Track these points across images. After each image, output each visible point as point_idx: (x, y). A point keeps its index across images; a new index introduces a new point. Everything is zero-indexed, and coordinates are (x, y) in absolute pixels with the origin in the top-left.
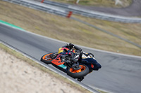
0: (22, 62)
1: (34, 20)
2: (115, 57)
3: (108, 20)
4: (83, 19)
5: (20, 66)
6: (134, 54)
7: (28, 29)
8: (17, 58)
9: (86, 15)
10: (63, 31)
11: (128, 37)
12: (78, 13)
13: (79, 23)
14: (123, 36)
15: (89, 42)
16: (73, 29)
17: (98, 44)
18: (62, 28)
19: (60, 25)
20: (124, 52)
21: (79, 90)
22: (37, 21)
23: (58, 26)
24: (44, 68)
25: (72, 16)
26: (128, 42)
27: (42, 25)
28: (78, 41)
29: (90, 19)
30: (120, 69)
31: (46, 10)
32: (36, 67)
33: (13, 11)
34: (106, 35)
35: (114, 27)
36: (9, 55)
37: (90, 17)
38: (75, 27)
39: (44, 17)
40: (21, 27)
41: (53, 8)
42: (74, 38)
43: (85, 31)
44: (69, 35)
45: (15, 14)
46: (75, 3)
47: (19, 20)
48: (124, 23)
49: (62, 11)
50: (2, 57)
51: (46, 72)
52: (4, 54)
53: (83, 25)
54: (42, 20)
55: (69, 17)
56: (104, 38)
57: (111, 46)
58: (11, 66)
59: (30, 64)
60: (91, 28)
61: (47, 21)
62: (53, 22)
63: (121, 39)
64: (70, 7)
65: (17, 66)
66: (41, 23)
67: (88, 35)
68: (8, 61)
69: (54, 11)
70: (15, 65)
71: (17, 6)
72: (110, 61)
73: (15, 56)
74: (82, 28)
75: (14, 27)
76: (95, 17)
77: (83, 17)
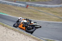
0: (11, 30)
1: (12, 10)
2: (49, 23)
3: (44, 7)
4: (33, 8)
5: (10, 32)
6: (57, 21)
7: (10, 14)
8: (9, 28)
10: (25, 14)
11: (54, 14)
13: (31, 10)
14: (51, 14)
15: (37, 18)
17: (41, 18)
18: (24, 13)
19: (24, 11)
20: (52, 21)
21: (37, 40)
22: (13, 11)
23: (23, 12)
25: (28, 7)
26: (54, 16)
28: (32, 18)
29: (36, 8)
30: (52, 28)
31: (17, 5)
32: (17, 31)
33: (2, 7)
36: (5, 28)
37: (36, 7)
38: (30, 12)
39: (16, 8)
40: (7, 14)
41: (20, 4)
42: (30, 17)
43: (34, 13)
45: (3, 8)
46: (29, 1)
48: (51, 8)
49: (24, 5)
50: (2, 29)
51: (22, 33)
52: (3, 27)
53: (33, 10)
54: (16, 10)
55: (27, 7)
56: (43, 15)
57: (47, 18)
58: (7, 33)
59: (14, 30)
60: (37, 11)
61: (18, 10)
62: (20, 10)
63: (51, 15)
64: (27, 3)
65: (9, 32)
67: (36, 15)
68: (5, 30)
69: (20, 5)
70: (8, 32)
71: (4, 5)
72: (47, 25)
73: (7, 28)
74: (33, 12)
76: (38, 6)
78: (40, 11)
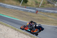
0: (23, 34)
1: (23, 16)
3: (52, 13)
4: (42, 13)
5: (22, 36)
7: (21, 19)
8: (20, 32)
9: (44, 12)
12: (40, 11)
13: (41, 15)
15: (46, 23)
16: (39, 18)
17: (49, 23)
18: (34, 18)
19: (34, 17)
24: (31, 36)
27: (26, 17)
29: (45, 13)
32: (28, 35)
33: (14, 13)
34: (52, 19)
35: (55, 15)
36: (17, 32)
38: (39, 17)
39: (27, 14)
40: (18, 19)
41: (30, 10)
42: (40, 22)
43: (44, 18)
44: (37, 20)
45: (15, 14)
46: (39, 7)
47: (17, 16)
49: (34, 11)
50: (14, 33)
51: (32, 37)
52: (15, 31)
54: (26, 15)
55: (37, 13)
56: (52, 20)
57: (55, 23)
58: (19, 36)
59: (25, 34)
60: (46, 17)
61: (28, 15)
62: (31, 15)
64: (37, 9)
65: (21, 36)
66: (26, 16)
67: (45, 20)
68: (17, 34)
69: (31, 11)
71: (16, 10)
72: (55, 30)
73: (19, 32)
74: (42, 17)
75: (15, 19)
76: (47, 12)
77: (42, 12)
78: (49, 17)
